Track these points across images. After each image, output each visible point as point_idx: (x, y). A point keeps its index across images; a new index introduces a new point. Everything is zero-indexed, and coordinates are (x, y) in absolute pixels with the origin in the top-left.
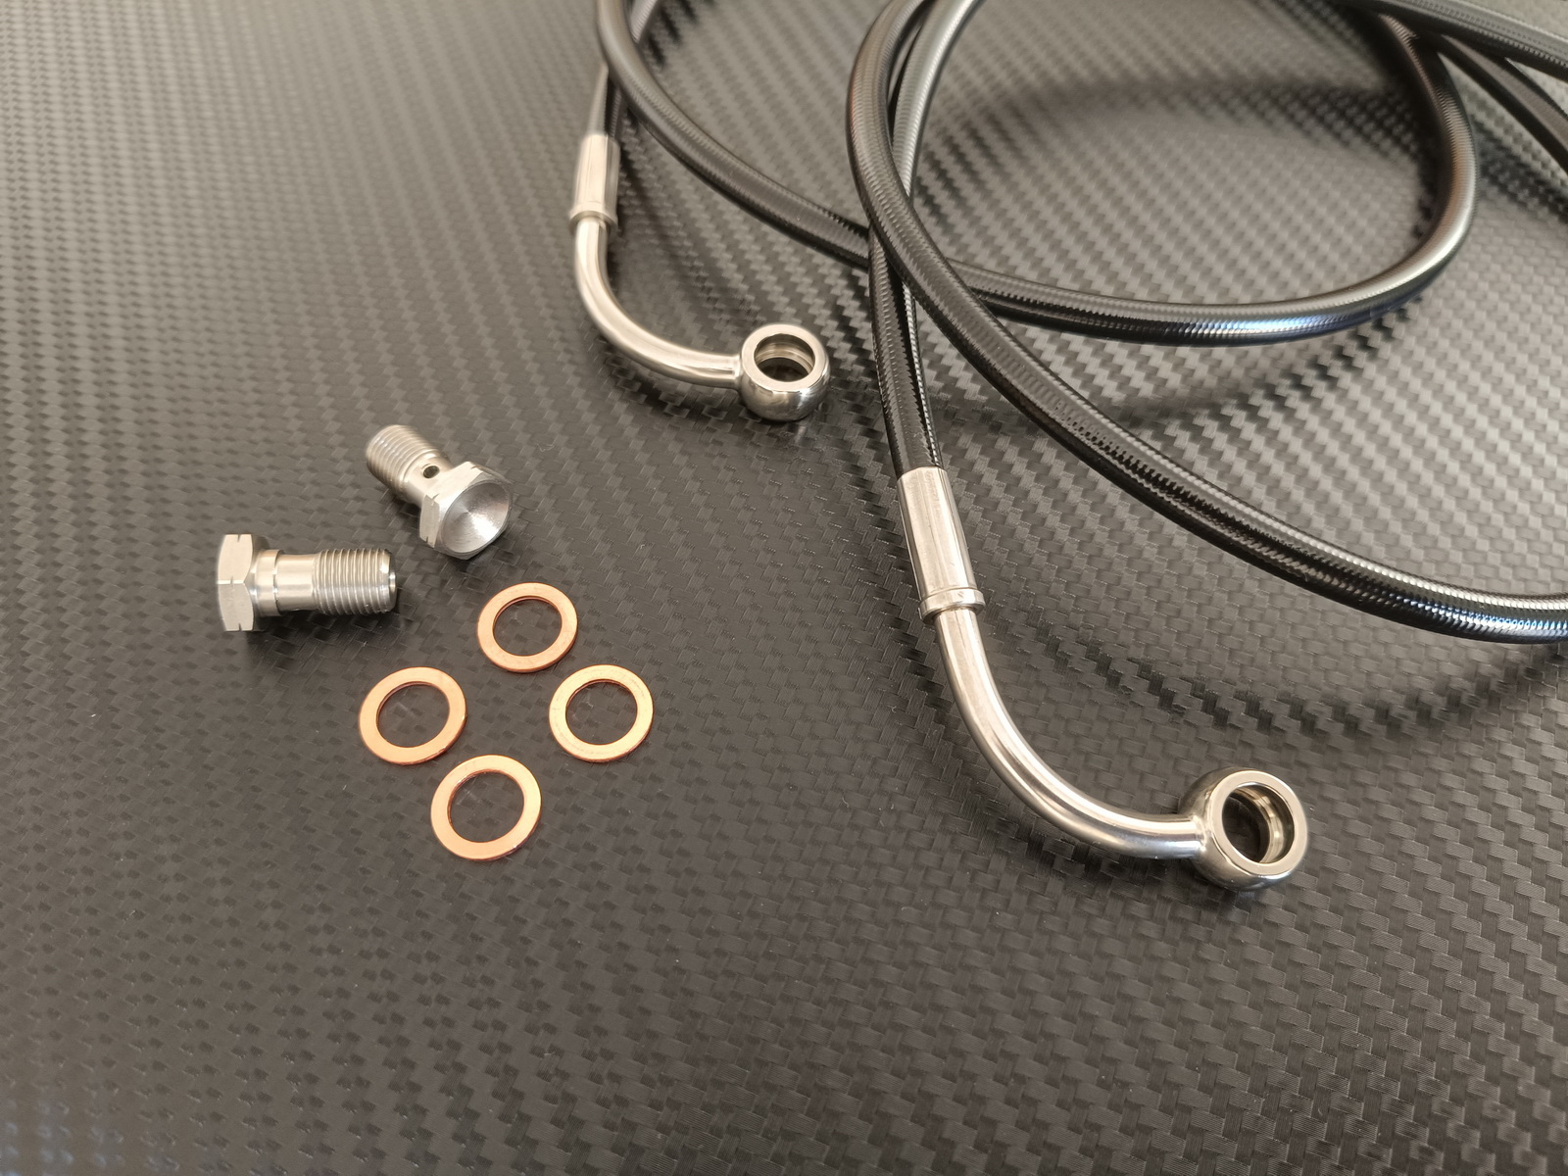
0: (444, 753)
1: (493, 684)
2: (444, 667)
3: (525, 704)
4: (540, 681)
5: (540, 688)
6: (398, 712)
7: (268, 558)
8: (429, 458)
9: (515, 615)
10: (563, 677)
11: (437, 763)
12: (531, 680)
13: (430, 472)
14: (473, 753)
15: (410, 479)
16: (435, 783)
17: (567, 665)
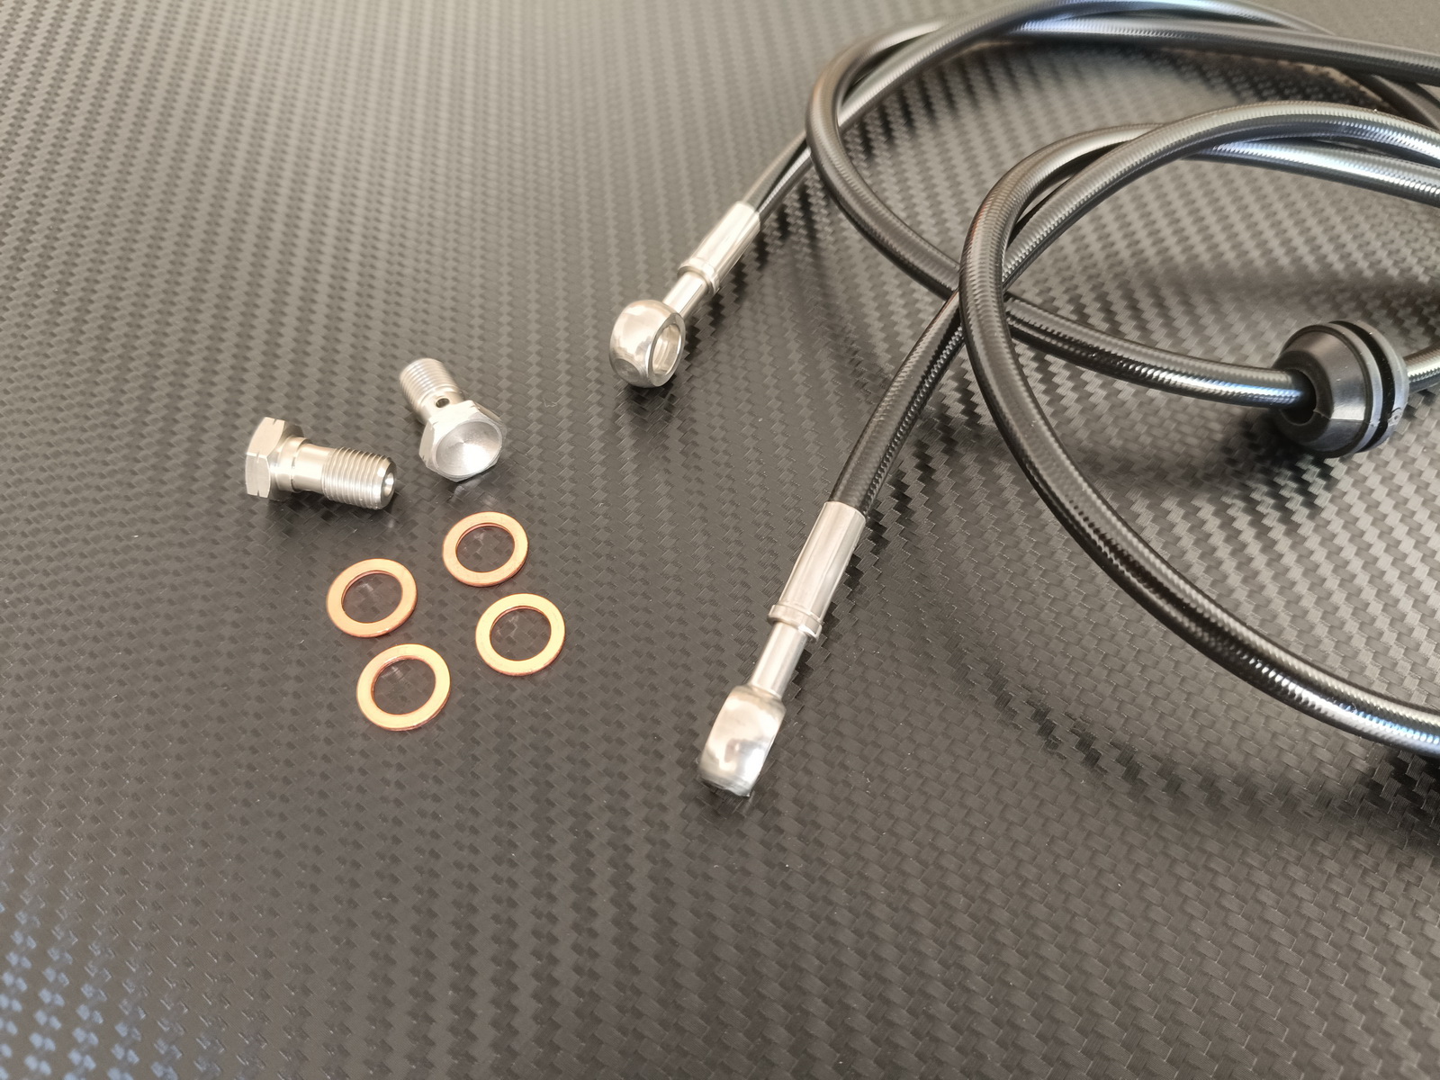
0: (387, 635)
1: (444, 589)
2: (410, 565)
3: (463, 611)
4: (481, 595)
5: (479, 601)
6: (364, 592)
7: (295, 443)
8: (447, 389)
9: (481, 536)
10: (501, 596)
11: (379, 641)
12: (476, 592)
13: (442, 403)
14: (409, 640)
15: (425, 404)
16: (372, 656)
17: (507, 588)
